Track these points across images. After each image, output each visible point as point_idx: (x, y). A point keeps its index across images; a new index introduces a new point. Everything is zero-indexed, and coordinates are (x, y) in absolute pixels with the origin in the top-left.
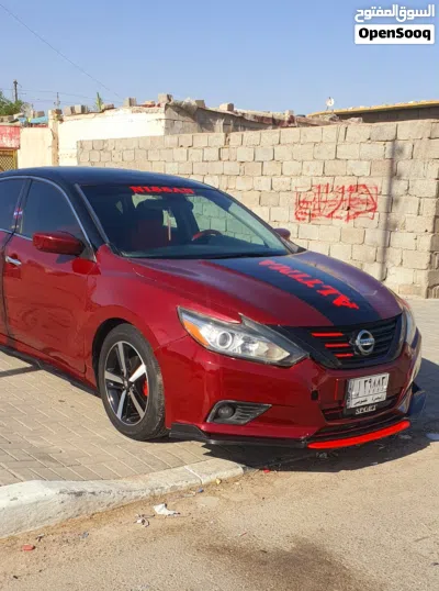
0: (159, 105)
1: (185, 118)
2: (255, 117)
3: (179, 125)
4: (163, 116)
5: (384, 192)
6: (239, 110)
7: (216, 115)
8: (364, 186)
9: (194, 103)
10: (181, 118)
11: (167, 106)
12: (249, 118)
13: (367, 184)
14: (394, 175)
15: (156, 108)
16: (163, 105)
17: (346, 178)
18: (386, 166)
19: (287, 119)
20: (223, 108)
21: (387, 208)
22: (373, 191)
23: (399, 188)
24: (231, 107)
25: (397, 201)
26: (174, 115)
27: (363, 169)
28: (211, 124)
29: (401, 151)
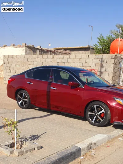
0: (23, 46)
1: (30, 50)
2: (46, 50)
3: (28, 51)
4: (24, 49)
5: (99, 71)
6: (42, 48)
7: (37, 49)
8: (94, 69)
9: (32, 46)
10: (29, 50)
11: (25, 46)
12: (45, 50)
13: (95, 69)
14: (102, 67)
15: (22, 47)
16: (24, 46)
17: (89, 67)
18: (99, 65)
19: (53, 50)
20: (38, 47)
21: (100, 74)
22: (96, 71)
23: (103, 70)
24: (40, 47)
25: (103, 73)
26: (27, 49)
27: (93, 65)
28: (36, 51)
29: (104, 61)
